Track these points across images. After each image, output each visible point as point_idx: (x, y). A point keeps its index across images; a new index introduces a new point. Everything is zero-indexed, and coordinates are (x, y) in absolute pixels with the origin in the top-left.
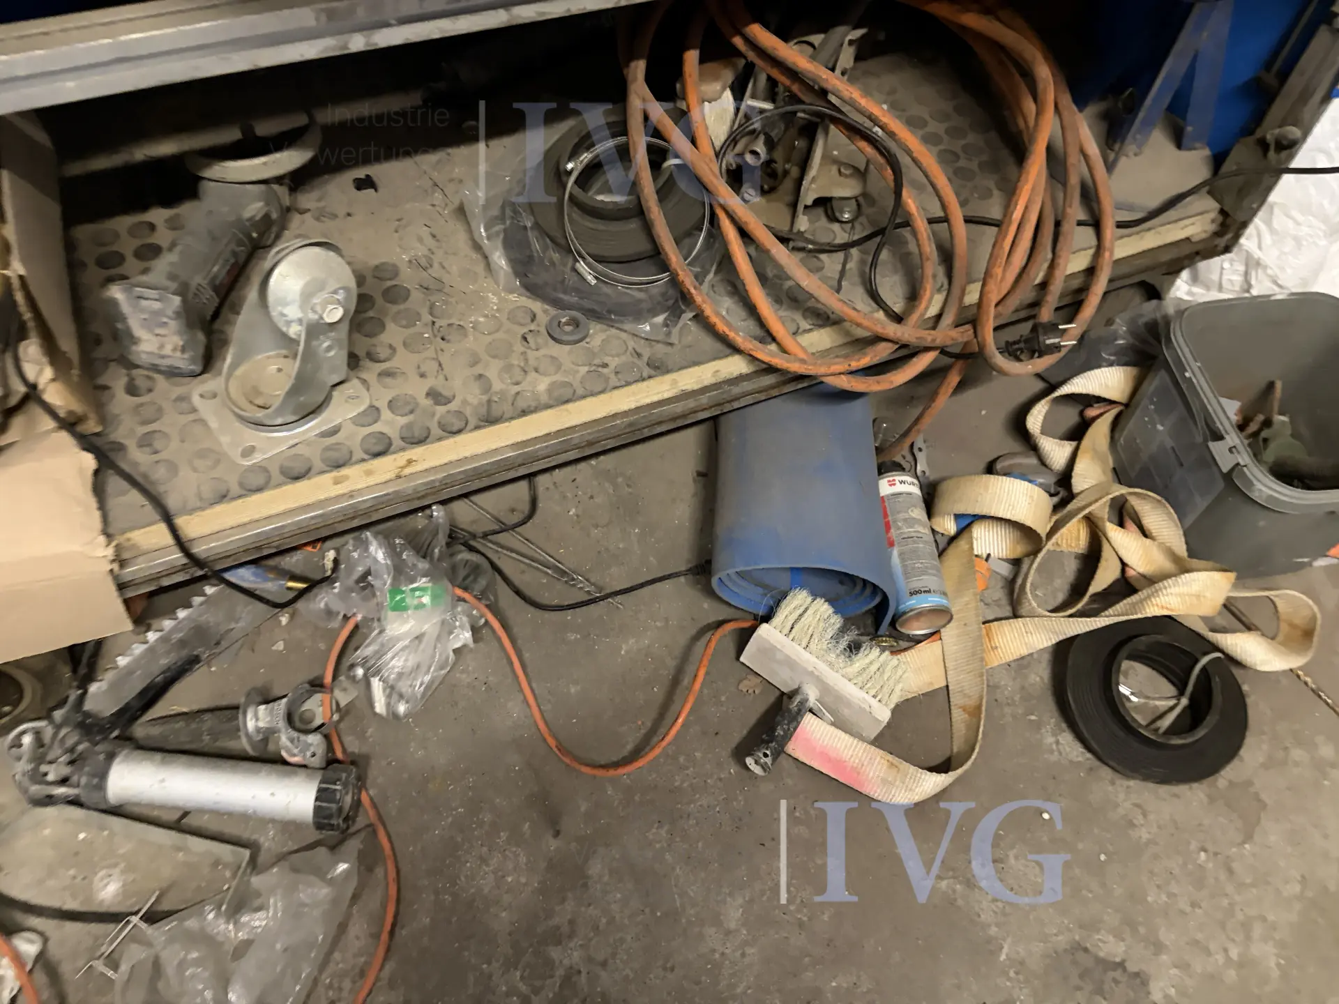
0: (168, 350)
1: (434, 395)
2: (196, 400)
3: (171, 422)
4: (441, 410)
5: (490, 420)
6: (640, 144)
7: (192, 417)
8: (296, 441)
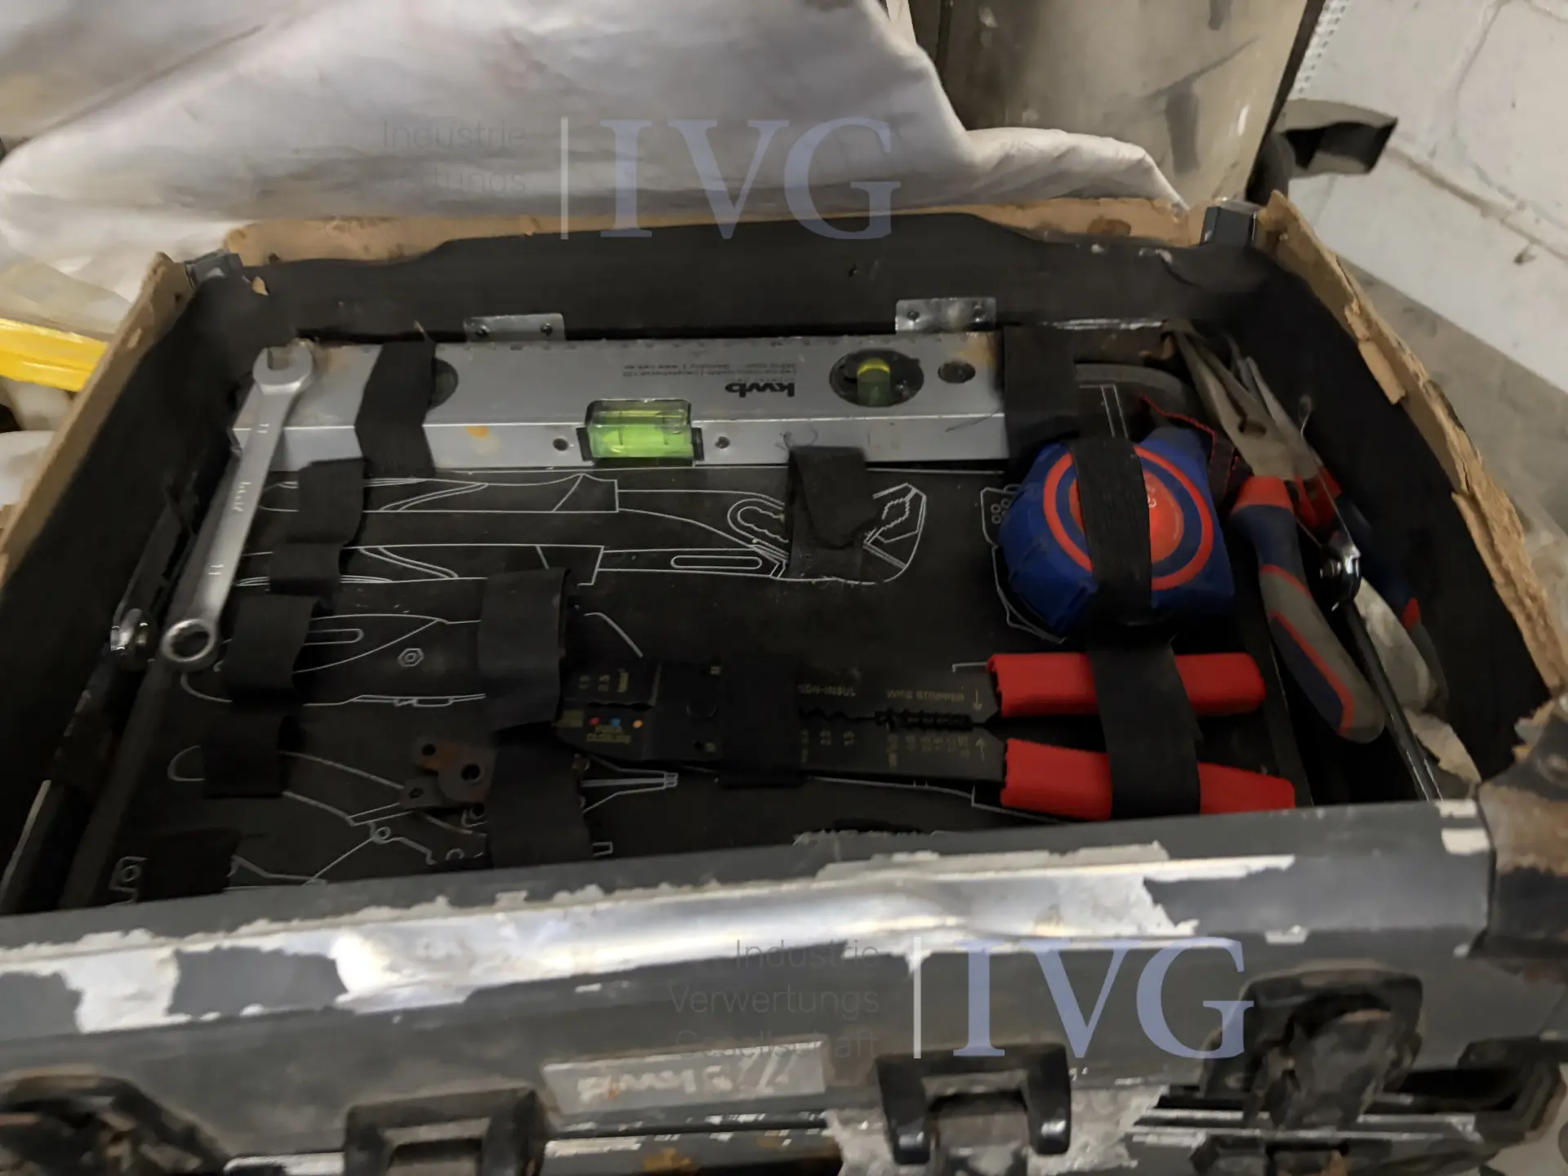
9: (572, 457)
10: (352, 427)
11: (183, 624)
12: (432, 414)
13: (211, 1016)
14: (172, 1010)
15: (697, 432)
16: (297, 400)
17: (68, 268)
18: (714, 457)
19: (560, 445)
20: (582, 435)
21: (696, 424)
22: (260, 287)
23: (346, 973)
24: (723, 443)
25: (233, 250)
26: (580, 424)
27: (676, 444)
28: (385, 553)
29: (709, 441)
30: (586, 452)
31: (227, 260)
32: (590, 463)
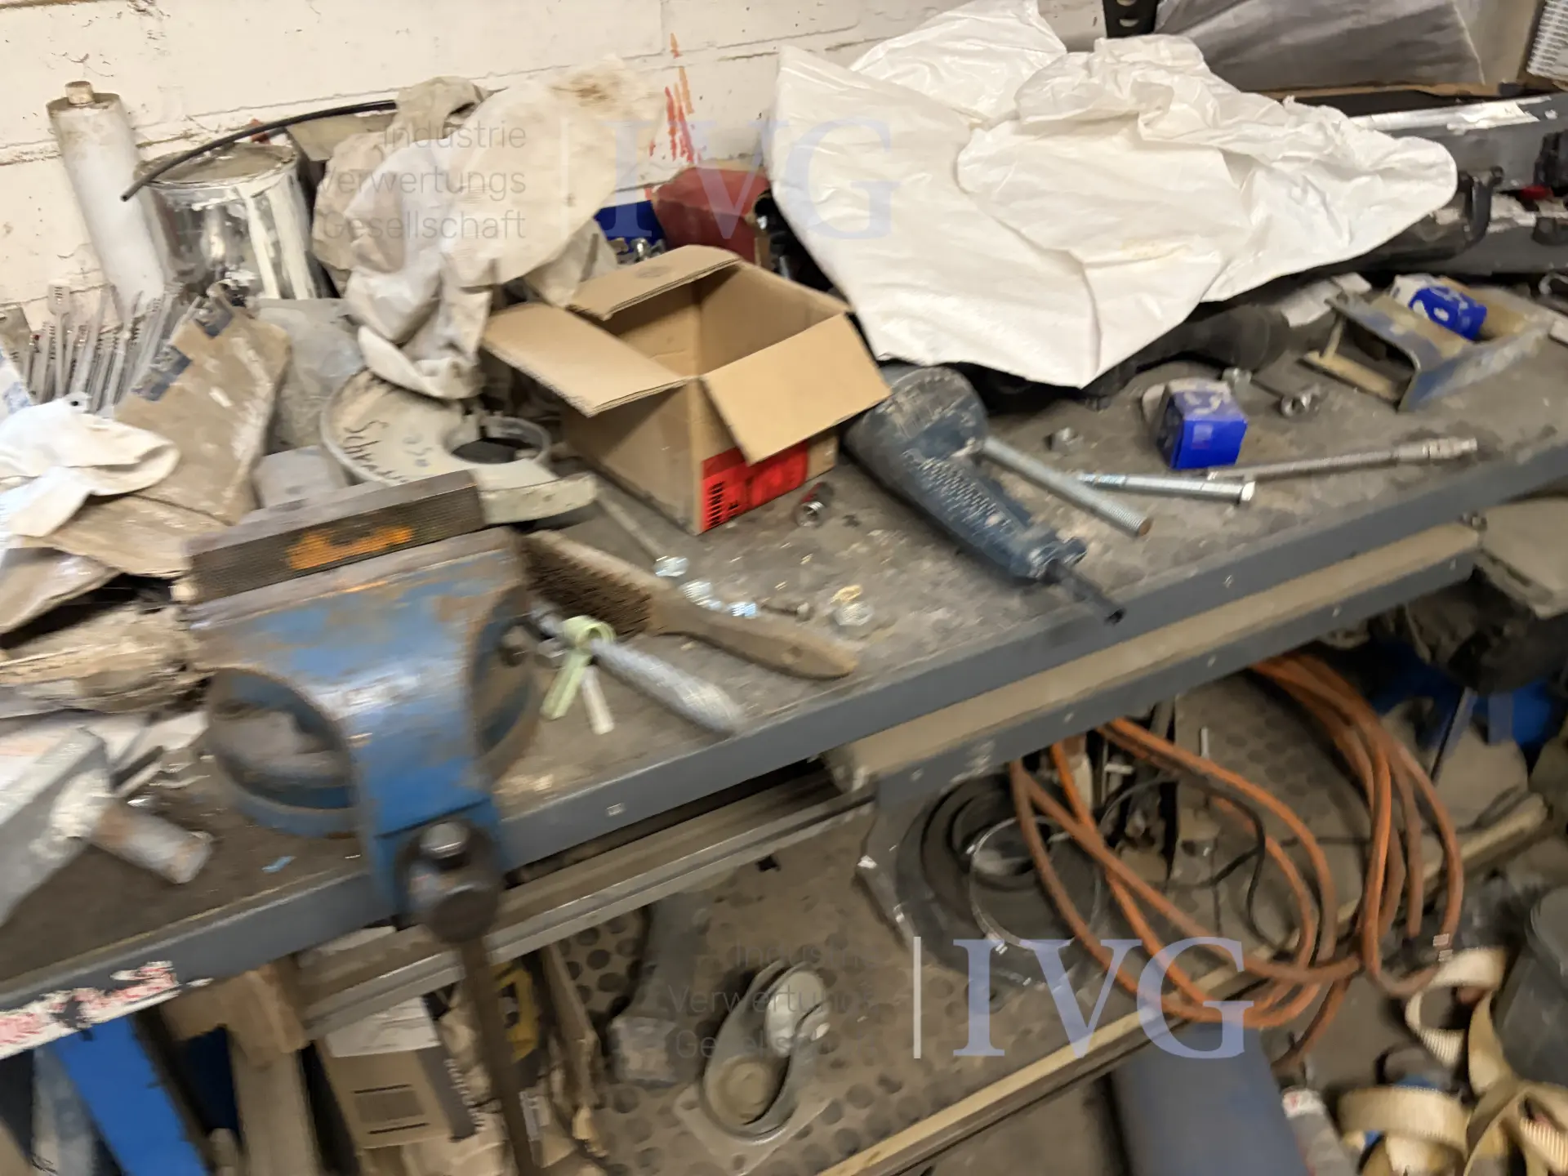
0: (651, 1066)
1: (884, 1081)
2: (680, 1112)
3: (661, 1137)
4: (896, 1097)
5: (942, 1104)
6: (1030, 822)
7: (675, 1131)
8: (777, 1146)
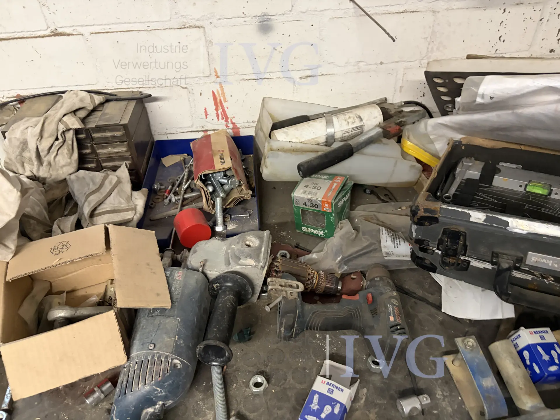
9: (522, 189)
10: (480, 173)
11: (447, 195)
12: (495, 175)
13: (489, 224)
14: (483, 222)
15: (552, 190)
16: (470, 166)
17: (432, 137)
18: (553, 196)
19: (521, 186)
20: (526, 185)
21: (552, 188)
22: (463, 148)
23: (510, 224)
24: (556, 194)
25: (462, 140)
26: (527, 183)
27: (545, 192)
28: (482, 195)
29: (553, 192)
30: (525, 189)
31: (460, 142)
32: (525, 191)
